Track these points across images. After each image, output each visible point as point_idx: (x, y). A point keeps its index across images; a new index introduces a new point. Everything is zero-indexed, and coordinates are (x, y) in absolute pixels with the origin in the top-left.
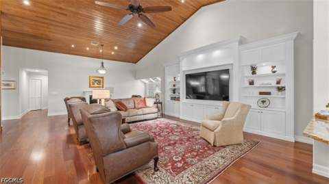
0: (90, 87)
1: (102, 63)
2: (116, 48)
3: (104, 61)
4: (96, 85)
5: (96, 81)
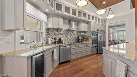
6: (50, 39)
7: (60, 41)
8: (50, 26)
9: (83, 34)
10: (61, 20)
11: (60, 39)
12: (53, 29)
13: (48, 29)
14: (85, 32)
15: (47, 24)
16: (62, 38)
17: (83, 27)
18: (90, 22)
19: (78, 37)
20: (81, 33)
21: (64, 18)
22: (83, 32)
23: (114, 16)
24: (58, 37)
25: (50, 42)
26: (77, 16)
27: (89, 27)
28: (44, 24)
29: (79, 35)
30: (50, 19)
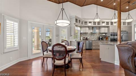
6: (81, 38)
7: (87, 39)
8: (82, 32)
9: (104, 34)
10: (87, 29)
11: (87, 38)
12: (83, 33)
13: (81, 33)
15: (80, 31)
16: (88, 38)
17: (103, 30)
18: (109, 26)
20: (102, 34)
21: (89, 27)
22: (104, 33)
23: (133, 20)
24: (86, 37)
25: (81, 39)
26: (97, 25)
27: (108, 30)
28: (79, 31)
29: (100, 35)
30: (82, 29)
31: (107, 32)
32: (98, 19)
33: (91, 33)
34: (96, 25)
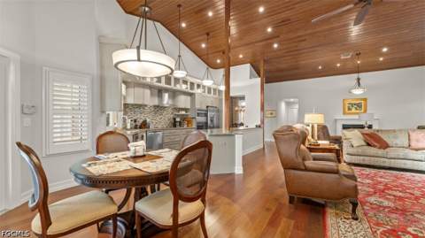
0: (344, 113)
1: (359, 79)
2: (385, 50)
3: (362, 75)
4: (353, 110)
5: (352, 105)
6: (128, 122)
7: (144, 125)
8: (130, 101)
9: (183, 113)
10: (147, 92)
11: (144, 121)
12: (132, 105)
14: (186, 110)
16: (148, 121)
17: (183, 102)
18: (194, 94)
19: (174, 119)
20: (179, 111)
21: (150, 87)
22: (182, 109)
24: (140, 117)
25: (129, 127)
27: (193, 102)
29: (175, 115)
30: (131, 90)
31: (189, 107)
32: (180, 72)
33: (155, 107)
34: (170, 84)
